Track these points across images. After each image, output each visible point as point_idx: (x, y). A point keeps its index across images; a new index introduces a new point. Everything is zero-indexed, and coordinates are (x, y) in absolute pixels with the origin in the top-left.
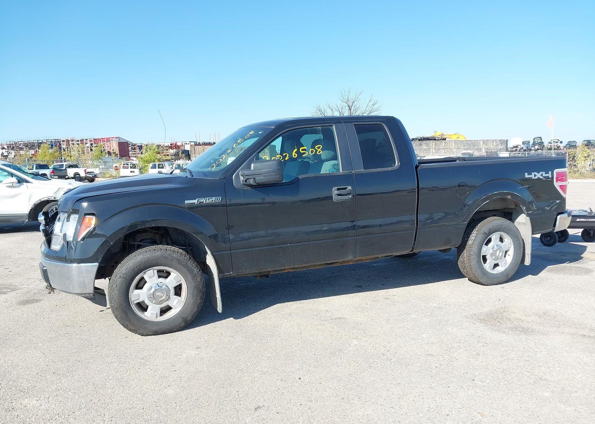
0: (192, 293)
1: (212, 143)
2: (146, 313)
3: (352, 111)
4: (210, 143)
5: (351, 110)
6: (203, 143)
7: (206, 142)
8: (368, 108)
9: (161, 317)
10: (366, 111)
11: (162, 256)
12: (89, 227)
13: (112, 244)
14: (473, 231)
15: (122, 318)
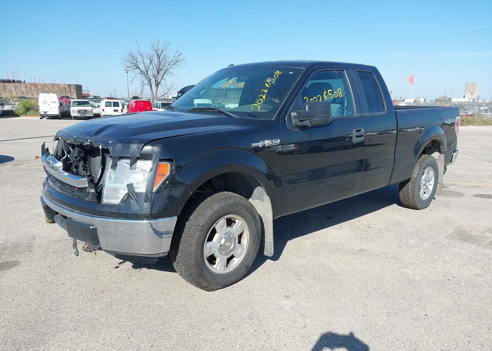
0: (254, 239)
1: (12, 80)
2: (215, 266)
3: (161, 59)
4: (9, 80)
5: (159, 58)
6: (2, 80)
7: (5, 80)
8: (175, 58)
9: (227, 269)
10: (173, 60)
11: (234, 203)
12: (165, 175)
13: (192, 193)
14: (416, 167)
15: (198, 276)
